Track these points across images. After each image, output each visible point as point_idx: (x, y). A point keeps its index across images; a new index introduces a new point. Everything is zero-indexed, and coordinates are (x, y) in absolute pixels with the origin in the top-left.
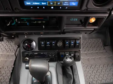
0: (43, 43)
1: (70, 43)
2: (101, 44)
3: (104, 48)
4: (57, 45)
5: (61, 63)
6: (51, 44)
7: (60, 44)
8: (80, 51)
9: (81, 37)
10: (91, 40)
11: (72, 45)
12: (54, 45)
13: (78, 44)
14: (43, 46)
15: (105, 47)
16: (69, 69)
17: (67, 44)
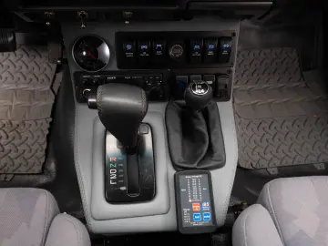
0: (129, 47)
1: (204, 50)
2: (296, 64)
3: (302, 76)
4: (169, 56)
5: (179, 105)
6: (151, 50)
7: (176, 51)
9: (237, 32)
10: (268, 51)
11: (210, 53)
12: (159, 53)
13: (225, 52)
14: (130, 55)
15: (304, 73)
17: (197, 50)
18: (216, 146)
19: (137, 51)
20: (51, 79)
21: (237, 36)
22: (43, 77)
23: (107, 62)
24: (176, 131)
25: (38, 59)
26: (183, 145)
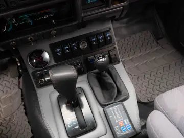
0: (58, 50)
1: (98, 40)
2: (152, 38)
3: (158, 43)
4: (80, 49)
5: (94, 73)
6: (71, 48)
7: (83, 45)
8: (115, 47)
9: (112, 27)
10: (134, 36)
11: (101, 41)
12: (75, 48)
13: (109, 38)
14: (60, 54)
15: (158, 42)
16: (107, 76)
17: (94, 41)
18: (121, 88)
19: (63, 51)
20: (18, 84)
21: (112, 29)
22: (13, 86)
23: (48, 61)
24: (97, 87)
25: (6, 78)
26: (103, 93)
